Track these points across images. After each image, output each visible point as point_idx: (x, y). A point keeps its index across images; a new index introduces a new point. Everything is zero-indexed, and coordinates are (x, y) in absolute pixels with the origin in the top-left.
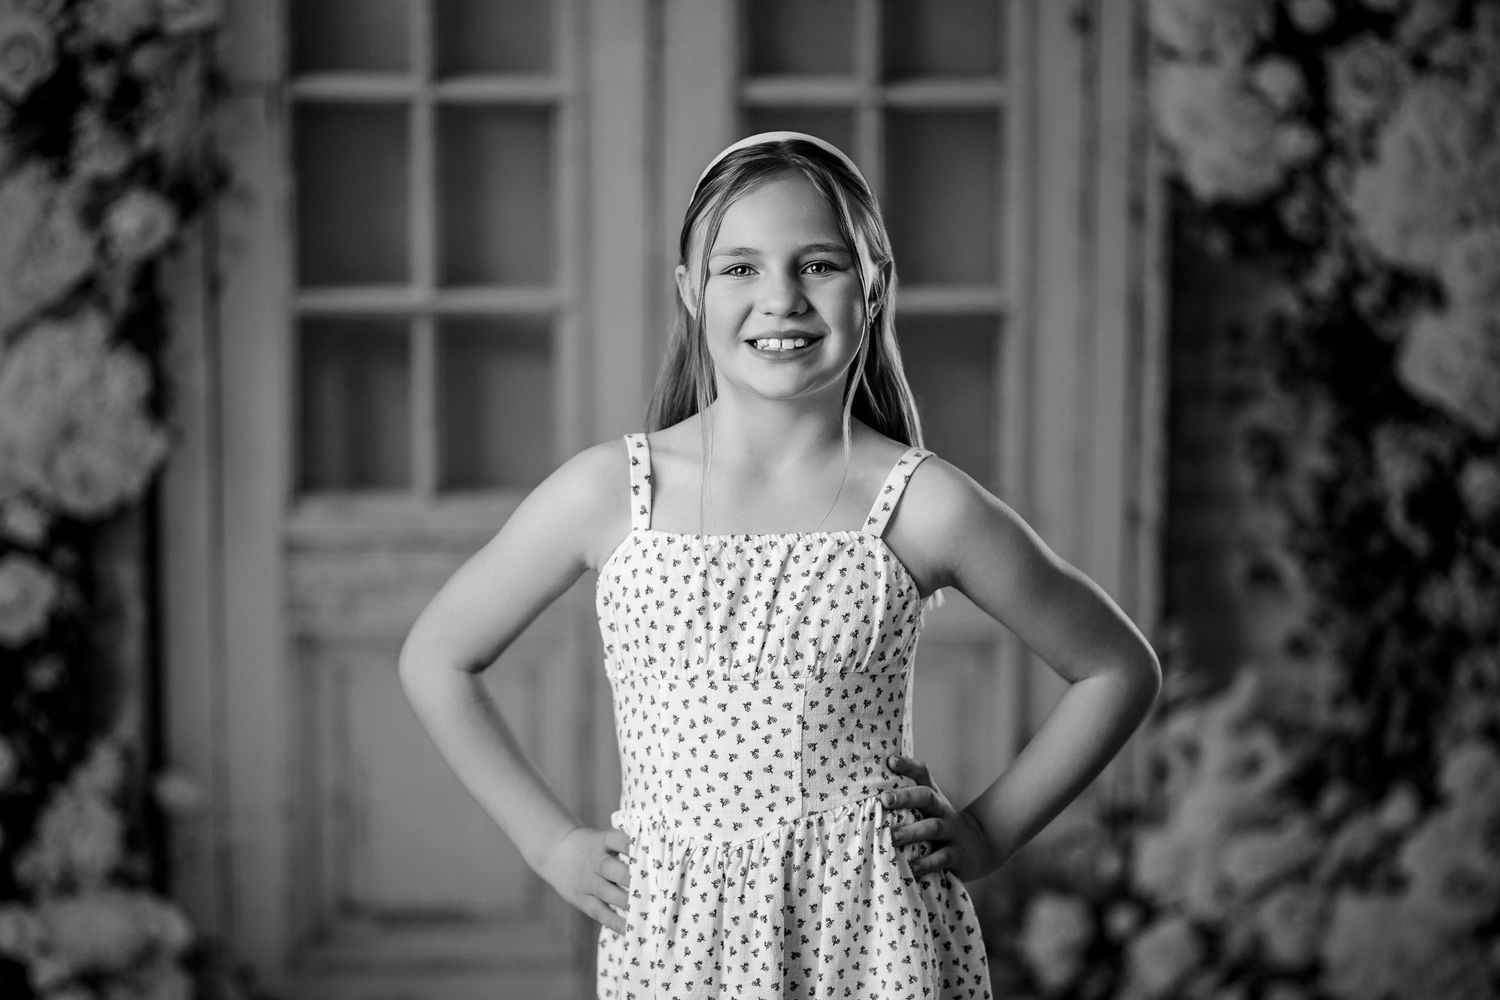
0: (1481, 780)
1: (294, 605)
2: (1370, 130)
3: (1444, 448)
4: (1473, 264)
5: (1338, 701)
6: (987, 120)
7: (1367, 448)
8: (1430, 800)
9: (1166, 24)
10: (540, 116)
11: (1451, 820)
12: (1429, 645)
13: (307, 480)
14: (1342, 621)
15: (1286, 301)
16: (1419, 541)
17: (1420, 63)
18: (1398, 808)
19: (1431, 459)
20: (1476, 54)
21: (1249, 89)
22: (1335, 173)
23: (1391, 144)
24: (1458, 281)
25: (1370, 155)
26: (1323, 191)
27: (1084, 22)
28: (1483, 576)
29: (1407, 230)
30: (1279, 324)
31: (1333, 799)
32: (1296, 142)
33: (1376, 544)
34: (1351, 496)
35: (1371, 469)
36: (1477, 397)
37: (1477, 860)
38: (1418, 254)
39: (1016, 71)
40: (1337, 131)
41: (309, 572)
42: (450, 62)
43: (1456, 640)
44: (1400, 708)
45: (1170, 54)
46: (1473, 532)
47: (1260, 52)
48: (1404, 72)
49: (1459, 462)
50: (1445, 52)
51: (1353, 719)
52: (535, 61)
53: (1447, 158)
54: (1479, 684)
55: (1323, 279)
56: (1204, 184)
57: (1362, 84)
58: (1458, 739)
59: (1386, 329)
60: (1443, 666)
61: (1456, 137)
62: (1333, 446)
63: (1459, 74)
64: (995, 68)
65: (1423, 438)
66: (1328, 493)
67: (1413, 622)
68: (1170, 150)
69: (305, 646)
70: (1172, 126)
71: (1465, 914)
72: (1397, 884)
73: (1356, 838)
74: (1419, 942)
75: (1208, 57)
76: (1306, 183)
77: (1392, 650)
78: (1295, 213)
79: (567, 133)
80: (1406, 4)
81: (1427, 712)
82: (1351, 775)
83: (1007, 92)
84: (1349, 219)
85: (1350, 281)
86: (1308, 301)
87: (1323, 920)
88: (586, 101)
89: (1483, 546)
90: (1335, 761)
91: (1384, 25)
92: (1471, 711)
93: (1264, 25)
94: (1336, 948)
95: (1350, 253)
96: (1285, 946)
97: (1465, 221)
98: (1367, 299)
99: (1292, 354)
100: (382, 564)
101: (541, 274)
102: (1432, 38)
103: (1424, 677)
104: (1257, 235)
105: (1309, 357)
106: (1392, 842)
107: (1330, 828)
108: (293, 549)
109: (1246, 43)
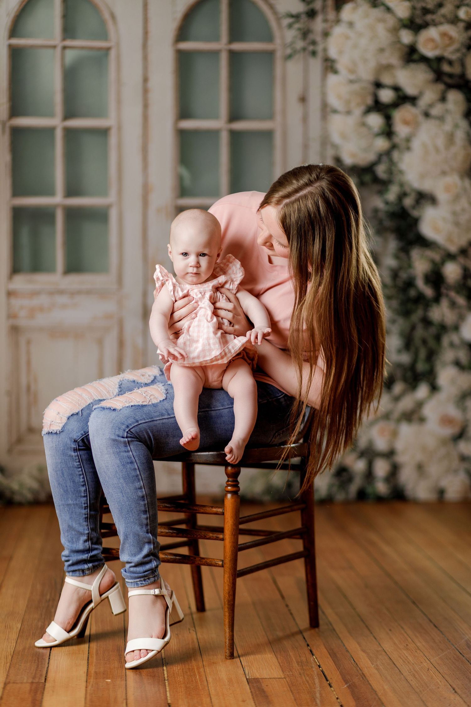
0: (453, 381)
1: (11, 316)
2: (408, 140)
3: (437, 257)
4: (447, 189)
5: (399, 351)
6: (268, 135)
7: (409, 257)
8: (434, 388)
9: (334, 101)
10: (104, 132)
11: (442, 396)
12: (433, 330)
13: (15, 270)
14: (401, 321)
15: (378, 203)
16: (428, 292)
17: (427, 115)
18: (422, 391)
19: (433, 262)
20: (447, 111)
21: (364, 124)
22: (395, 155)
23: (416, 144)
24: (442, 196)
25: (408, 149)
26: (392, 163)
27: (303, 99)
28: (453, 305)
29: (423, 176)
30: (376, 211)
31: (398, 388)
32: (382, 144)
33: (412, 293)
34: (404, 275)
35: (410, 266)
36: (450, 239)
37: (453, 412)
38: (426, 186)
39: (278, 118)
40: (396, 140)
41: (16, 303)
42: (68, 114)
43: (443, 328)
44: (423, 354)
45: (335, 111)
46: (449, 288)
47: (369, 110)
48: (421, 118)
49: (443, 262)
50: (436, 111)
51: (405, 358)
52: (101, 113)
53: (437, 150)
54: (452, 345)
55: (392, 195)
56: (348, 160)
57: (406, 123)
58: (444, 365)
59: (415, 213)
60: (438, 338)
61: (441, 142)
62: (397, 257)
63: (441, 119)
64: (271, 117)
65: (430, 253)
66: (395, 274)
67: (427, 322)
68: (335, 147)
69: (15, 330)
70: (336, 138)
71: (448, 431)
72: (422, 420)
73: (407, 403)
74: (431, 442)
75: (349, 113)
76: (385, 158)
77: (420, 332)
78: (381, 171)
79: (113, 139)
80: (421, 93)
81: (431, 356)
82: (405, 380)
83: (275, 125)
84: (401, 172)
85: (403, 195)
86: (387, 203)
87: (395, 434)
88: (120, 128)
89: (453, 294)
90: (399, 374)
91: (412, 100)
92: (448, 355)
93: (369, 101)
94: (399, 445)
95: (401, 185)
96: (381, 444)
97: (444, 173)
98: (408, 202)
99: (381, 222)
100: (44, 300)
101: (104, 193)
102: (431, 105)
103: (432, 343)
104: (367, 178)
105: (388, 223)
106: (420, 405)
107: (397, 399)
108: (10, 294)
109: (362, 108)
